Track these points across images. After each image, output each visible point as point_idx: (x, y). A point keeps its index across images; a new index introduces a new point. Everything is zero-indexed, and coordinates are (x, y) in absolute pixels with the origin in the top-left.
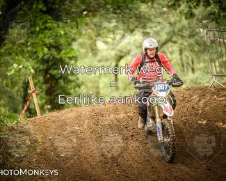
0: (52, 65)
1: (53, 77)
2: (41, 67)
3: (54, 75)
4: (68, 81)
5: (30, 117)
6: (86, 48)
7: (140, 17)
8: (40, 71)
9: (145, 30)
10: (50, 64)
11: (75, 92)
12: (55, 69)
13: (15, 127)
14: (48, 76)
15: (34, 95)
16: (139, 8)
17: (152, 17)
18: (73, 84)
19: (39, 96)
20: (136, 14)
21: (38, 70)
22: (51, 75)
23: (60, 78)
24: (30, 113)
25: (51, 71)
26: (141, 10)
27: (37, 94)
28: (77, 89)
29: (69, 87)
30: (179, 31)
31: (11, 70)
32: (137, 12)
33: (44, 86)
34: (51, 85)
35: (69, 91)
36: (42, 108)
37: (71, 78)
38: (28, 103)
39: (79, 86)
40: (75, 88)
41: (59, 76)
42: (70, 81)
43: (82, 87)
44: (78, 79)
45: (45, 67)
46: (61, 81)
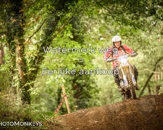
0: (78, 77)
1: (79, 85)
2: (71, 78)
3: (80, 84)
4: (90, 88)
5: (62, 114)
6: (103, 64)
7: (141, 41)
8: (70, 81)
9: (145, 51)
10: (77, 75)
11: (95, 95)
12: (80, 79)
13: (52, 122)
14: (76, 84)
15: (66, 98)
16: (141, 35)
17: (150, 41)
18: (94, 90)
20: (139, 39)
21: (68, 80)
22: (77, 83)
23: (84, 86)
24: (63, 111)
25: (77, 81)
26: (142, 36)
27: (68, 98)
28: (96, 93)
29: (90, 92)
31: (48, 81)
32: (139, 38)
33: (73, 92)
34: (78, 91)
35: (90, 95)
36: (71, 107)
37: (92, 85)
38: (61, 104)
39: (98, 91)
40: (95, 92)
41: (83, 84)
42: (91, 88)
43: (100, 92)
44: (97, 86)
45: (73, 78)
46: (85, 88)
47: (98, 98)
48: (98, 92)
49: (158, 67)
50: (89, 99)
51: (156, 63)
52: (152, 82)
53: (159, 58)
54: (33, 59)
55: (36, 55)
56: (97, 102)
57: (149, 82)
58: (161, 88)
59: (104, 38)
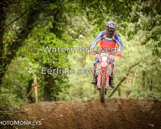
1: (51, 77)
4: (62, 82)
5: (30, 103)
11: (65, 90)
13: (19, 108)
15: (36, 88)
18: (65, 84)
19: (39, 89)
22: (50, 75)
23: (56, 79)
24: (31, 100)
28: (67, 88)
29: (61, 86)
30: (145, 59)
33: (44, 83)
34: (49, 83)
36: (39, 97)
40: (65, 87)
41: (56, 77)
44: (68, 81)
46: (57, 81)
47: (68, 93)
48: (69, 88)
49: (131, 72)
50: (59, 93)
51: (130, 68)
52: (123, 86)
53: (133, 64)
54: (11, 44)
55: (14, 41)
56: (66, 96)
57: (120, 86)
58: (131, 93)
59: (84, 35)
